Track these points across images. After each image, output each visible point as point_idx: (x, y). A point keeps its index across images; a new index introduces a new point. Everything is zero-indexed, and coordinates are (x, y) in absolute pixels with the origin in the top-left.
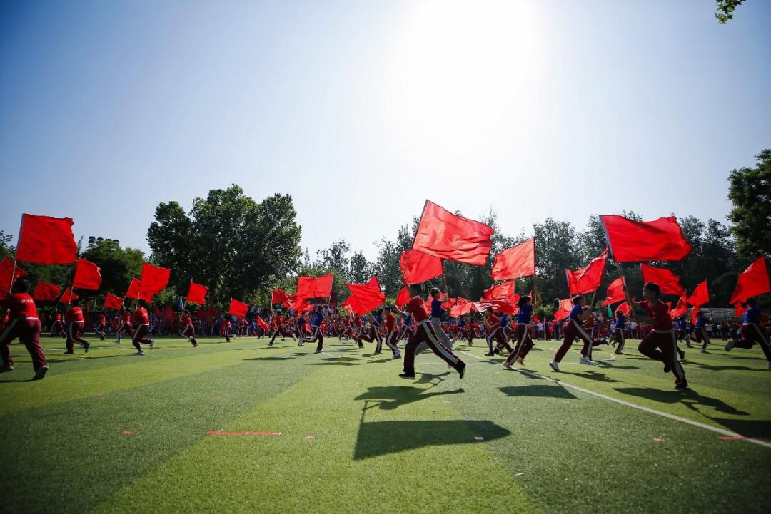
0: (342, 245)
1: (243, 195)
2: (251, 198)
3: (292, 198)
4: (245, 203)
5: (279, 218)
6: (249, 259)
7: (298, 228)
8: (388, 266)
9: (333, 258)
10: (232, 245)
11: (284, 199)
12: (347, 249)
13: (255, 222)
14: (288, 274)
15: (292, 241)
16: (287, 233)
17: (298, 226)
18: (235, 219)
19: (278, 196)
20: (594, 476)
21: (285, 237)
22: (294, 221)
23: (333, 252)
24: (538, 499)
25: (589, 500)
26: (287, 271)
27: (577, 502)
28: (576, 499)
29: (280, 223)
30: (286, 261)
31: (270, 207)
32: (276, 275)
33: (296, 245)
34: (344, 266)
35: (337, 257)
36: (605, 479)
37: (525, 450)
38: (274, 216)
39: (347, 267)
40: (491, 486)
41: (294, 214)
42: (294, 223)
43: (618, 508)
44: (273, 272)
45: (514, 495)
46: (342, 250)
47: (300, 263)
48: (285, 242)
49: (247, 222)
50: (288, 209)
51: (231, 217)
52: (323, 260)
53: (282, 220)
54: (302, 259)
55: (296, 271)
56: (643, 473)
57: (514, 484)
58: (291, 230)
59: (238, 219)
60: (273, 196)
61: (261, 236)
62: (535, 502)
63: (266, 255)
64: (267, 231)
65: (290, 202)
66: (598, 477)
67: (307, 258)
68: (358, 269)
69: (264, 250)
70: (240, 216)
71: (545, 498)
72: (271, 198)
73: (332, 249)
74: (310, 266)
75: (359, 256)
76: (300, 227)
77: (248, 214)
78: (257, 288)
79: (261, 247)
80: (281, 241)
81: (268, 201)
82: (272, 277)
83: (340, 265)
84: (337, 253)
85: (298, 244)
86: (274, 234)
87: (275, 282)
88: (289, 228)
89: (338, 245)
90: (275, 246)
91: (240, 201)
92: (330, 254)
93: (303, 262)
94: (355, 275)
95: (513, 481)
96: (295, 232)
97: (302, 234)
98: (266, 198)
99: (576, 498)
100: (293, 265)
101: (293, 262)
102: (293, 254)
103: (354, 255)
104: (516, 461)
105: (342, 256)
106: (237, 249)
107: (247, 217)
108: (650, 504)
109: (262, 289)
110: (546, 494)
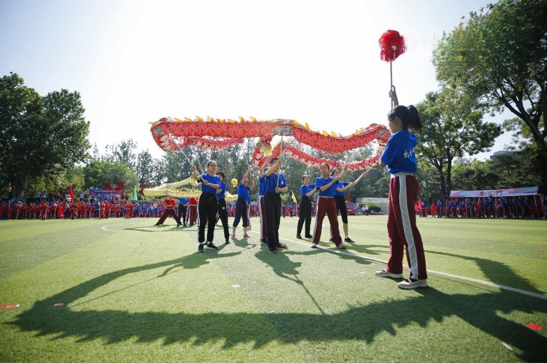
0: (131, 142)
1: (23, 85)
2: (33, 90)
3: (81, 95)
4: (27, 93)
5: (66, 112)
6: (31, 147)
7: (87, 123)
8: (170, 162)
9: (121, 153)
10: (11, 133)
11: (71, 95)
12: (135, 147)
13: (39, 113)
14: (76, 164)
15: (80, 134)
16: (74, 127)
17: (86, 121)
18: (14, 107)
19: (65, 91)
20: (328, 305)
21: (72, 129)
22: (82, 117)
23: (122, 148)
24: (287, 333)
25: (327, 326)
26: (75, 161)
27: (318, 330)
28: (318, 328)
29: (67, 116)
30: (73, 152)
31: (56, 101)
32: (62, 164)
33: (83, 138)
34: (131, 161)
35: (125, 153)
36: (336, 306)
37: (274, 292)
38: (61, 109)
39: (135, 161)
40: (246, 328)
41: (83, 111)
42: (83, 119)
43: (349, 329)
44: (59, 160)
45: (266, 333)
46: (130, 146)
47: (88, 154)
48: (72, 135)
49: (29, 112)
50: (76, 105)
51: (10, 105)
52: (112, 155)
53: (69, 114)
54: (90, 151)
55: (83, 161)
56: (359, 297)
57: (266, 322)
58: (79, 124)
59: (18, 108)
60: (60, 91)
61: (45, 127)
62: (285, 337)
63: (51, 145)
64: (52, 122)
65: (78, 98)
66: (330, 305)
67: (96, 151)
68: (144, 163)
69: (49, 140)
70: (20, 105)
71: (293, 331)
72: (58, 93)
73: (121, 145)
74: (99, 159)
75: (146, 154)
76: (89, 122)
77: (30, 104)
78: (40, 175)
79: (45, 137)
80: (67, 134)
81: (53, 94)
82: (58, 165)
83: (128, 159)
84: (125, 149)
85: (86, 138)
86: (60, 126)
87: (60, 169)
88: (76, 122)
89: (126, 143)
90: (62, 137)
91: (20, 91)
92: (119, 150)
93: (92, 154)
94: (142, 168)
95: (265, 320)
96: (83, 127)
97: (90, 128)
98: (51, 91)
99: (317, 326)
100: (81, 157)
101: (81, 153)
102: (81, 146)
103: (140, 152)
104: (267, 302)
105: (129, 152)
106: (16, 137)
107: (28, 107)
108: (370, 321)
109: (47, 176)
110: (294, 327)
